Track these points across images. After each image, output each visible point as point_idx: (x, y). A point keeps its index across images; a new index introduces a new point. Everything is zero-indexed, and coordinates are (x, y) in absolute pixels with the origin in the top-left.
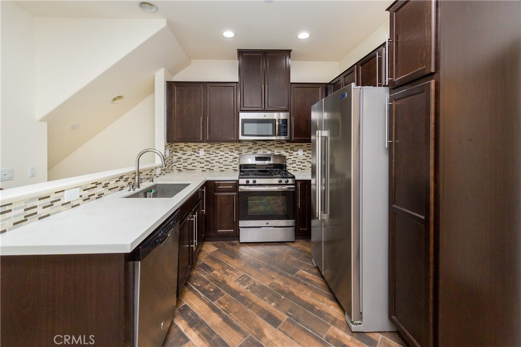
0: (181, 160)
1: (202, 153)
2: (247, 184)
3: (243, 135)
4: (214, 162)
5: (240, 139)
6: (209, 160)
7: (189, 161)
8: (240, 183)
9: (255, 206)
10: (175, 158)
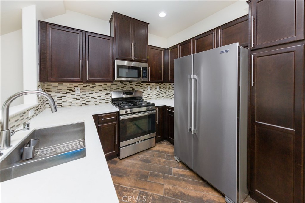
1: (78, 91)
2: (126, 114)
3: (118, 77)
4: (89, 98)
5: (116, 79)
6: (85, 96)
8: (120, 114)
9: (131, 128)
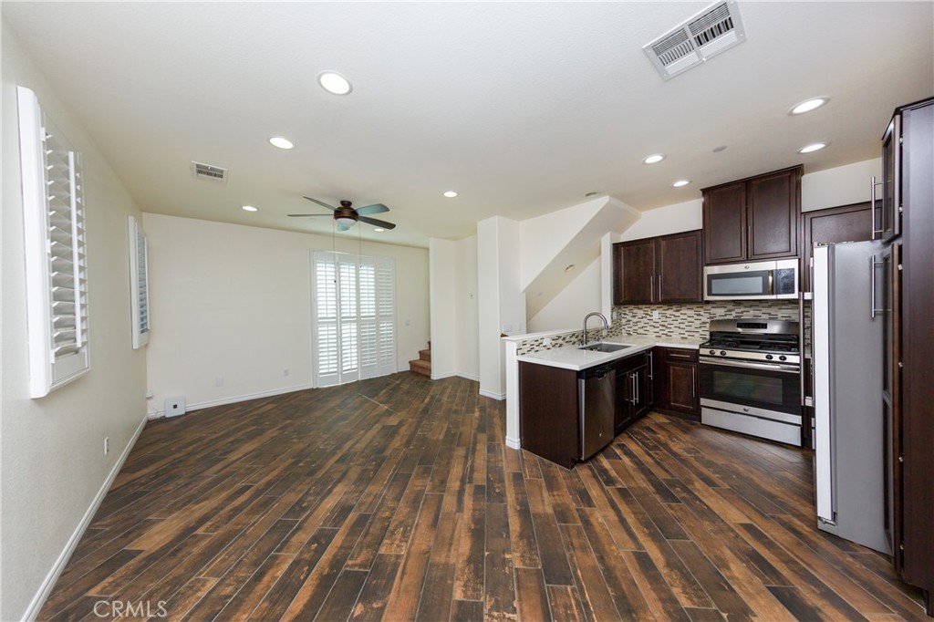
0: (631, 323)
1: (656, 316)
2: (712, 355)
3: (710, 294)
4: (672, 326)
5: (705, 299)
6: (666, 324)
7: (640, 325)
8: (701, 353)
9: (723, 383)
10: (624, 321)
